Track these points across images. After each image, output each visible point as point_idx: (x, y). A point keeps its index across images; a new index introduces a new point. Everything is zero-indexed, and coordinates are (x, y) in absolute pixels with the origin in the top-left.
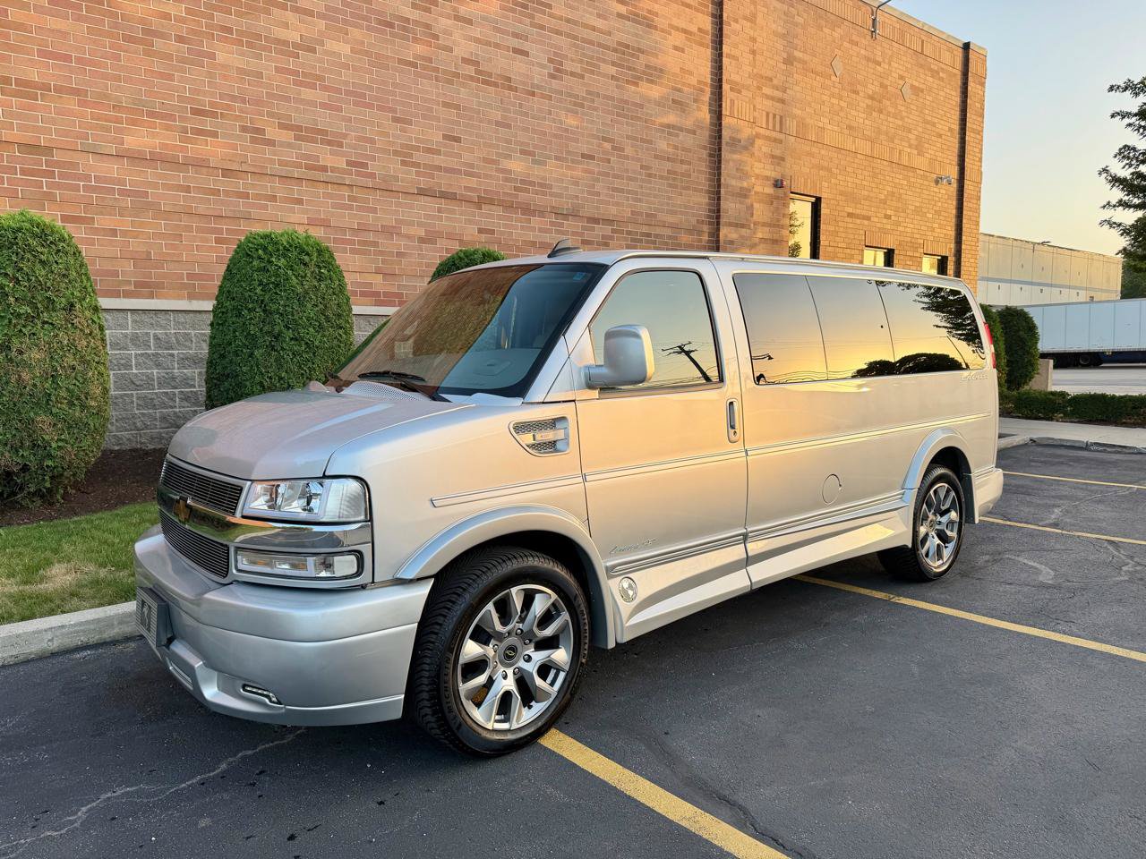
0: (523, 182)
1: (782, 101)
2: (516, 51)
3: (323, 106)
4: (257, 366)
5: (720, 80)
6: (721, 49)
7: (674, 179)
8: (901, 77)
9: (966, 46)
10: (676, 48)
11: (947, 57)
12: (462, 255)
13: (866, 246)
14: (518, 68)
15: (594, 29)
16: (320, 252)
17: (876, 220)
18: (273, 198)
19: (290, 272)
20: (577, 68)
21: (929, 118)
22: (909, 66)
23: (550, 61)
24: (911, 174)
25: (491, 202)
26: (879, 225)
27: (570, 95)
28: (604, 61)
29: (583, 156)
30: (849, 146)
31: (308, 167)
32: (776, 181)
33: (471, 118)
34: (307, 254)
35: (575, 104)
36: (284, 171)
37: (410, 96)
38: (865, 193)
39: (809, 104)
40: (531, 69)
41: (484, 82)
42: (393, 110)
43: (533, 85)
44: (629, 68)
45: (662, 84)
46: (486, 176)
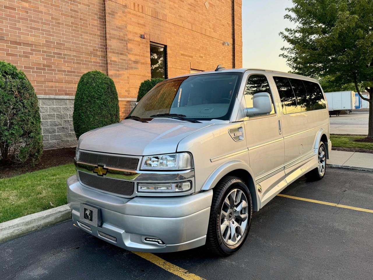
13: (191, 69)
17: (195, 58)
21: (218, 17)
24: (211, 39)
26: (197, 60)
30: (180, 24)
32: (142, 35)
38: (189, 46)
39: (158, 3)
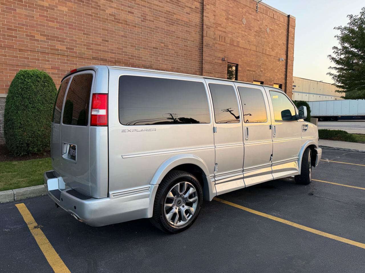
0: (131, 56)
1: (225, 32)
2: (129, 12)
3: (57, 28)
4: (19, 117)
5: (203, 24)
6: (203, 14)
7: (186, 57)
8: (266, 26)
9: (289, 16)
10: (187, 13)
11: (282, 20)
13: (254, 81)
14: (130, 17)
15: (157, 6)
16: (45, 77)
17: (257, 72)
18: (39, 60)
19: (32, 84)
20: (151, 18)
21: (276, 39)
22: (269, 22)
23: (141, 16)
24: (270, 57)
25: (120, 62)
26: (258, 74)
27: (148, 27)
28: (161, 17)
29: (154, 48)
30: (248, 47)
31: (51, 49)
32: (223, 58)
33: (113, 34)
34: (40, 78)
35: (151, 31)
36: (42, 50)
38: (253, 63)
39: (234, 33)
40: (135, 18)
41: (117, 22)
42: (84, 31)
43: (135, 24)
44: (170, 19)
45: (182, 25)
46: (118, 54)
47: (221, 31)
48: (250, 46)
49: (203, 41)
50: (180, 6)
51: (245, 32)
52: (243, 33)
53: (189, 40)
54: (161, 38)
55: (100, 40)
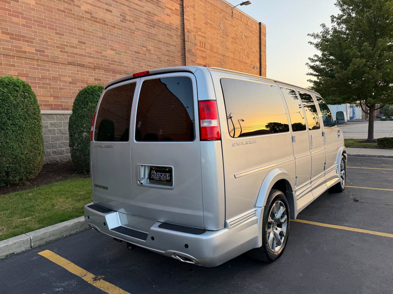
0: (112, 61)
1: (205, 37)
2: (107, 10)
3: (23, 25)
5: (184, 28)
6: (183, 17)
7: (170, 63)
8: (242, 32)
9: (260, 23)
10: (167, 15)
11: (254, 27)
12: (89, 88)
14: (108, 17)
15: (137, 5)
16: (24, 86)
19: (9, 95)
20: (131, 19)
21: (250, 46)
22: (244, 29)
23: (121, 15)
25: (99, 68)
28: (142, 17)
29: (135, 52)
31: (17, 51)
33: (90, 35)
34: (18, 86)
35: (131, 33)
36: (6, 52)
37: (64, 25)
39: (213, 39)
40: (113, 18)
41: (94, 21)
42: (56, 30)
43: (114, 24)
44: (151, 21)
45: (163, 28)
46: (97, 58)
47: (201, 36)
48: (228, 53)
49: (184, 46)
50: (160, 7)
51: (223, 38)
52: (221, 38)
53: (171, 45)
54: (142, 41)
55: (75, 42)
